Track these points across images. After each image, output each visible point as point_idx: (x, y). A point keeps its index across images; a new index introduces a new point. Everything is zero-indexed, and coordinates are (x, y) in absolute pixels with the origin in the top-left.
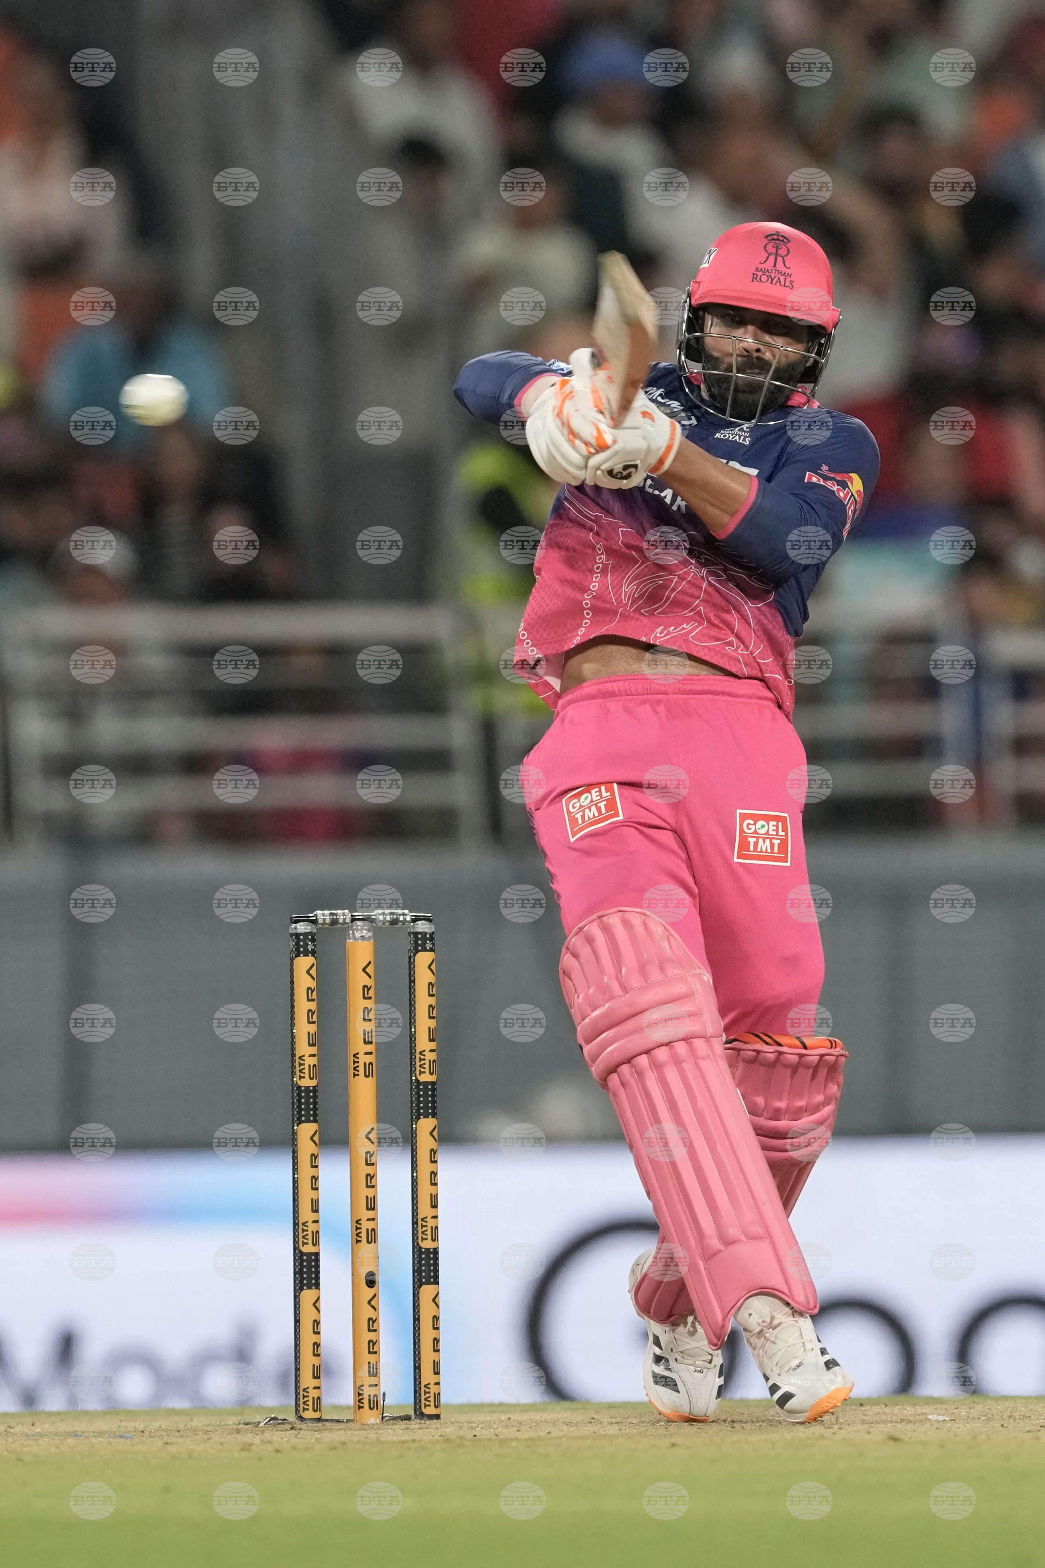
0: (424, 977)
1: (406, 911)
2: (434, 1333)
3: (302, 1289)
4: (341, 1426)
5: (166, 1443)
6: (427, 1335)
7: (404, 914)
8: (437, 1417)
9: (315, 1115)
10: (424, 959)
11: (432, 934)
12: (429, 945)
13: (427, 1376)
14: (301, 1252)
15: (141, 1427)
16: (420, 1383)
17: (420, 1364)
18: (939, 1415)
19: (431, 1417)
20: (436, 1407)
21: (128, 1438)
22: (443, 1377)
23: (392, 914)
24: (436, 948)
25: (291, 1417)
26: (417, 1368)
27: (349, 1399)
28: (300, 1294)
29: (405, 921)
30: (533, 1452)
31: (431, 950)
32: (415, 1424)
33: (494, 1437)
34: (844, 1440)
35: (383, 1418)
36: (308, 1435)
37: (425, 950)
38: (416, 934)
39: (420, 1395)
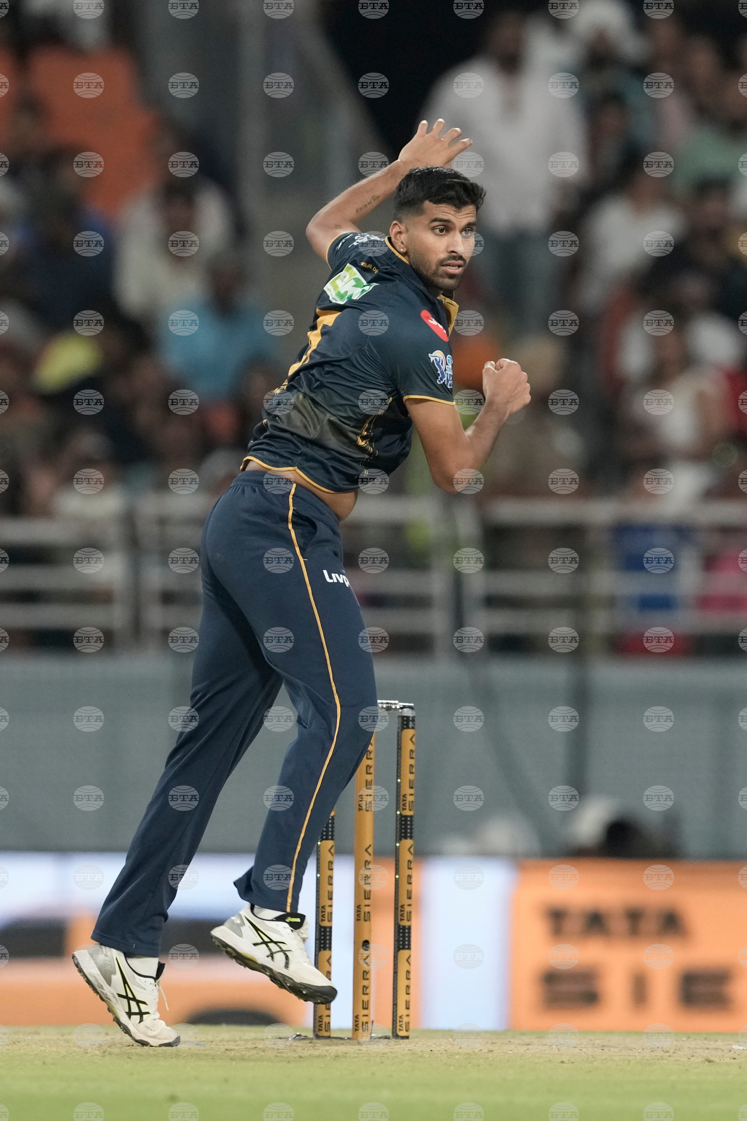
0: (408, 746)
1: (397, 702)
2: (407, 982)
3: (320, 950)
4: (341, 1042)
5: (227, 1050)
6: (402, 983)
7: (395, 704)
8: (407, 1037)
9: (332, 835)
10: (408, 733)
11: (413, 717)
12: (411, 725)
13: (401, 1010)
14: (320, 925)
15: (210, 1038)
16: (396, 1015)
17: (397, 1003)
18: (739, 1045)
19: (403, 1038)
20: (407, 1031)
21: (202, 1045)
22: (411, 1012)
23: (387, 703)
24: (416, 727)
25: (311, 1035)
26: (395, 1005)
27: (349, 1023)
28: (318, 953)
29: (396, 708)
30: (470, 1063)
31: (413, 728)
32: (393, 1041)
33: (444, 1052)
34: (677, 1060)
35: (371, 1038)
36: (322, 1048)
37: (408, 727)
38: (403, 717)
39: (396, 1023)
